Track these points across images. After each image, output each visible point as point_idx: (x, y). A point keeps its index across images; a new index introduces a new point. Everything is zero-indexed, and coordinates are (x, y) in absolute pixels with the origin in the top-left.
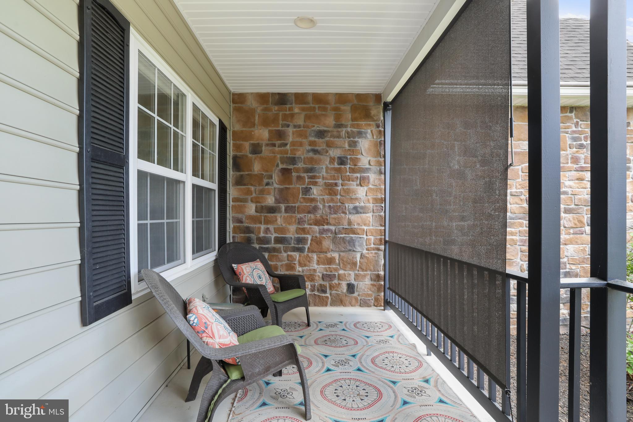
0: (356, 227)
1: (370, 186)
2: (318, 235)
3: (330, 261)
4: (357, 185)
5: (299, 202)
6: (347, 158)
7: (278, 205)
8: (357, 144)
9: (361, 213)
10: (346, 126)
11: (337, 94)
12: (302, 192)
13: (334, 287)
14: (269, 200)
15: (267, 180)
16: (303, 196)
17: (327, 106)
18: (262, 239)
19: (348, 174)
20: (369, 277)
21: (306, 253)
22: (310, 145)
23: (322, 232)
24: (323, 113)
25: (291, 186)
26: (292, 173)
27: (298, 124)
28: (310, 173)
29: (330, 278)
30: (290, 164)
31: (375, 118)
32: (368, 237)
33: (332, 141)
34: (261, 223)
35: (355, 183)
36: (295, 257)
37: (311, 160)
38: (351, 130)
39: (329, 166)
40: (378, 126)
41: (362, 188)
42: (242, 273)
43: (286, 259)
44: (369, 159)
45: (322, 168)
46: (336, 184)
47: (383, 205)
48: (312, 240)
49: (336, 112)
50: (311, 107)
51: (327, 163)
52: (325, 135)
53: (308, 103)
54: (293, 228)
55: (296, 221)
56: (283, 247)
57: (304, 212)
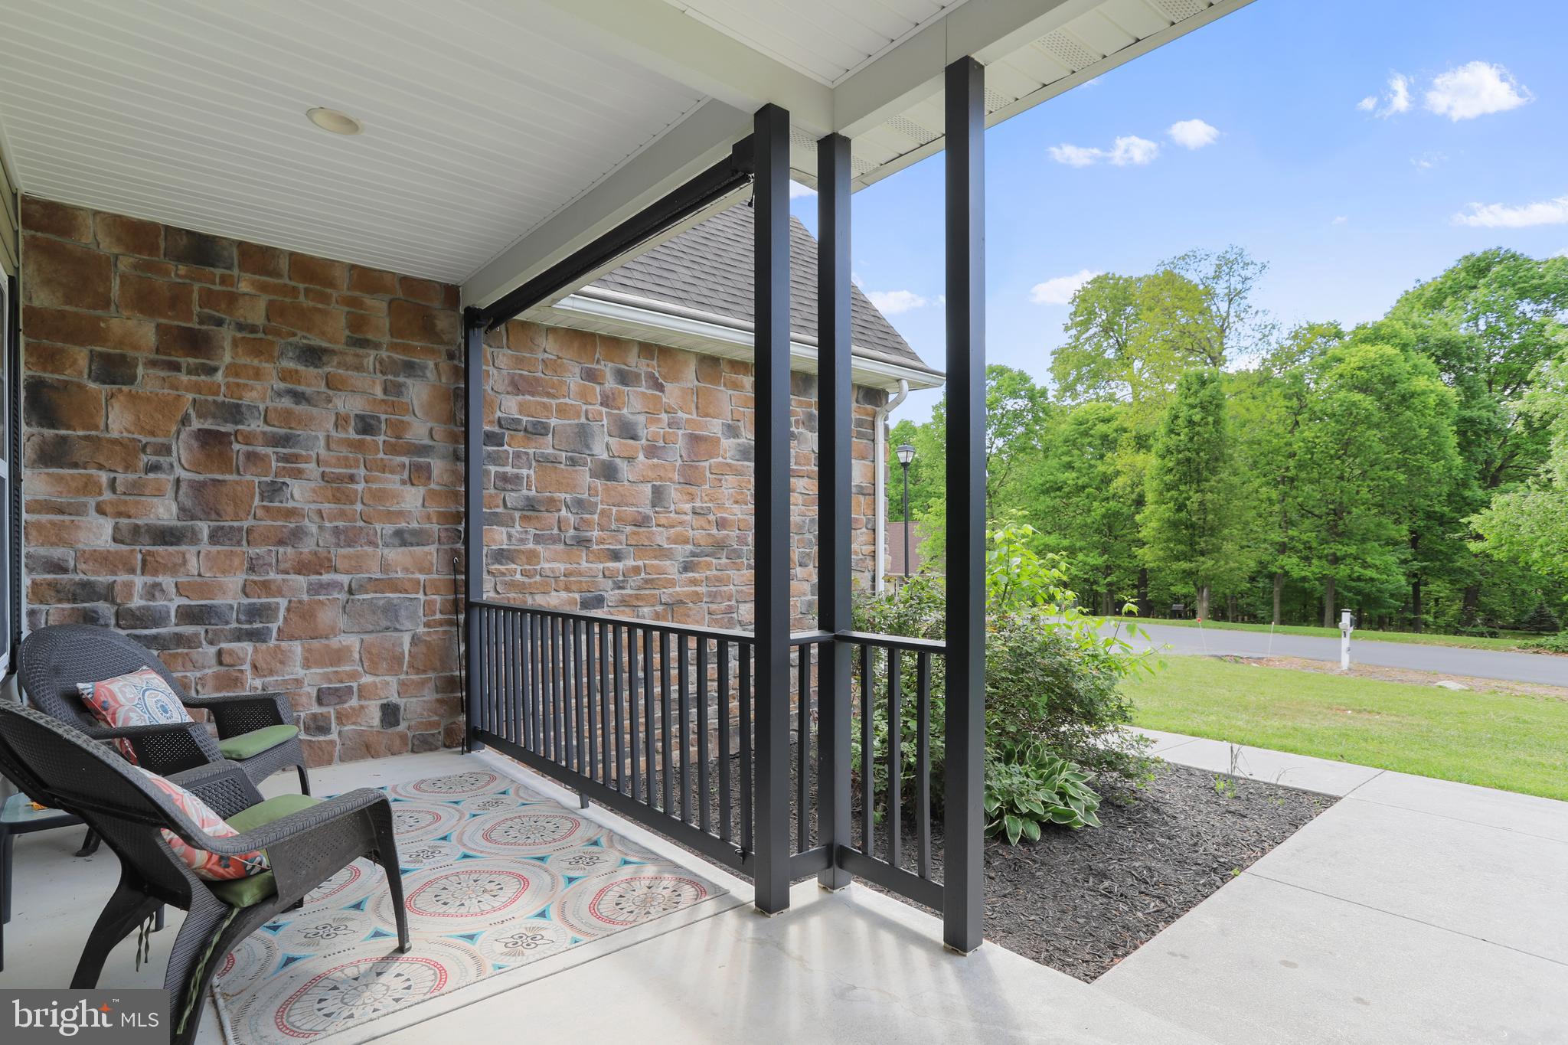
0: (400, 575)
1: (433, 486)
2: (305, 597)
3: (338, 656)
4: (403, 482)
5: (251, 517)
6: (378, 419)
7: (190, 523)
8: (403, 389)
9: (412, 545)
10: (377, 346)
11: (353, 267)
12: (262, 494)
13: (347, 717)
14: (161, 510)
15: (154, 459)
16: (265, 503)
17: (329, 291)
18: (138, 613)
19: (381, 455)
20: (431, 685)
21: (273, 643)
22: (283, 379)
23: (315, 589)
24: (320, 306)
25: (228, 477)
26: (231, 443)
27: (249, 321)
28: (284, 447)
29: (340, 697)
30: (226, 421)
31: (446, 338)
32: (428, 598)
33: (341, 376)
34: (132, 571)
35: (397, 478)
36: (241, 655)
37: (287, 416)
38: (389, 357)
39: (333, 433)
40: (451, 356)
41: (413, 490)
42: (112, 703)
43: (214, 661)
44: (429, 425)
45: (317, 437)
46: (352, 479)
47: (462, 527)
48: (288, 610)
49: (353, 310)
50: (285, 285)
51: (330, 426)
52: (325, 359)
53: (279, 275)
54: (234, 582)
55: (242, 564)
56: (207, 631)
57: (265, 540)
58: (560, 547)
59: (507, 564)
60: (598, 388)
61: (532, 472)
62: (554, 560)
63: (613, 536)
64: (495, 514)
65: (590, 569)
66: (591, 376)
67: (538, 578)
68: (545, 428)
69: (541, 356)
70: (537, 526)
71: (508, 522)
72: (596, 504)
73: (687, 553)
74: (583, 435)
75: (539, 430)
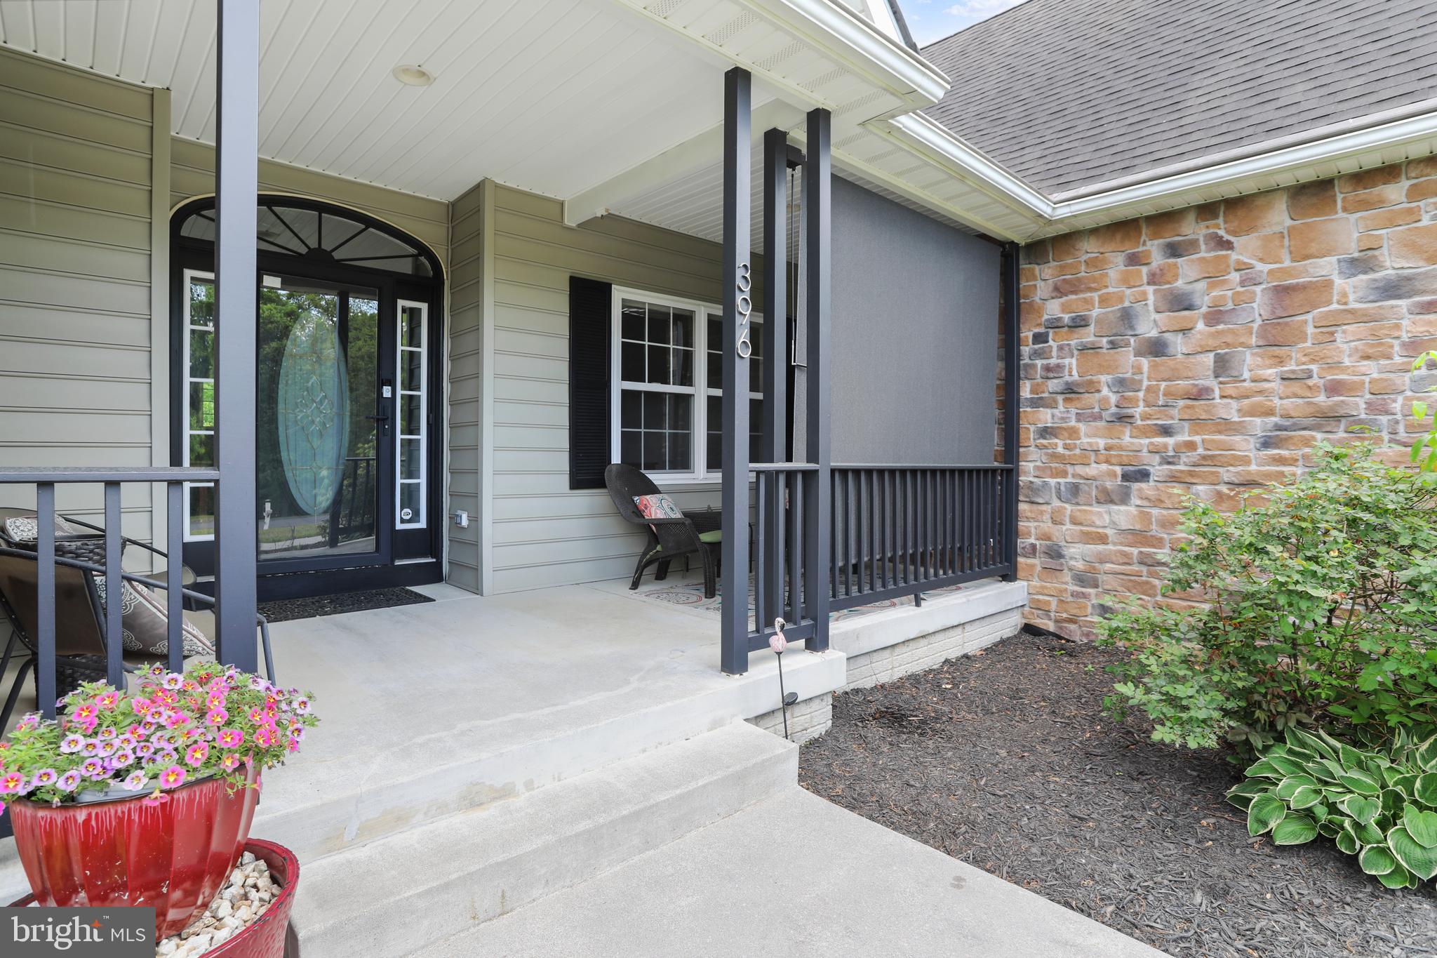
58: (1103, 423)
59: (1051, 439)
60: (1144, 270)
61: (1074, 361)
62: (1095, 436)
63: (1160, 412)
64: (1041, 398)
65: (1132, 443)
66: (1134, 260)
67: (1078, 451)
68: (1084, 320)
69: (1085, 257)
70: (1078, 406)
71: (1052, 405)
72: (1141, 381)
73: (1269, 426)
74: (1127, 317)
75: (1079, 323)
